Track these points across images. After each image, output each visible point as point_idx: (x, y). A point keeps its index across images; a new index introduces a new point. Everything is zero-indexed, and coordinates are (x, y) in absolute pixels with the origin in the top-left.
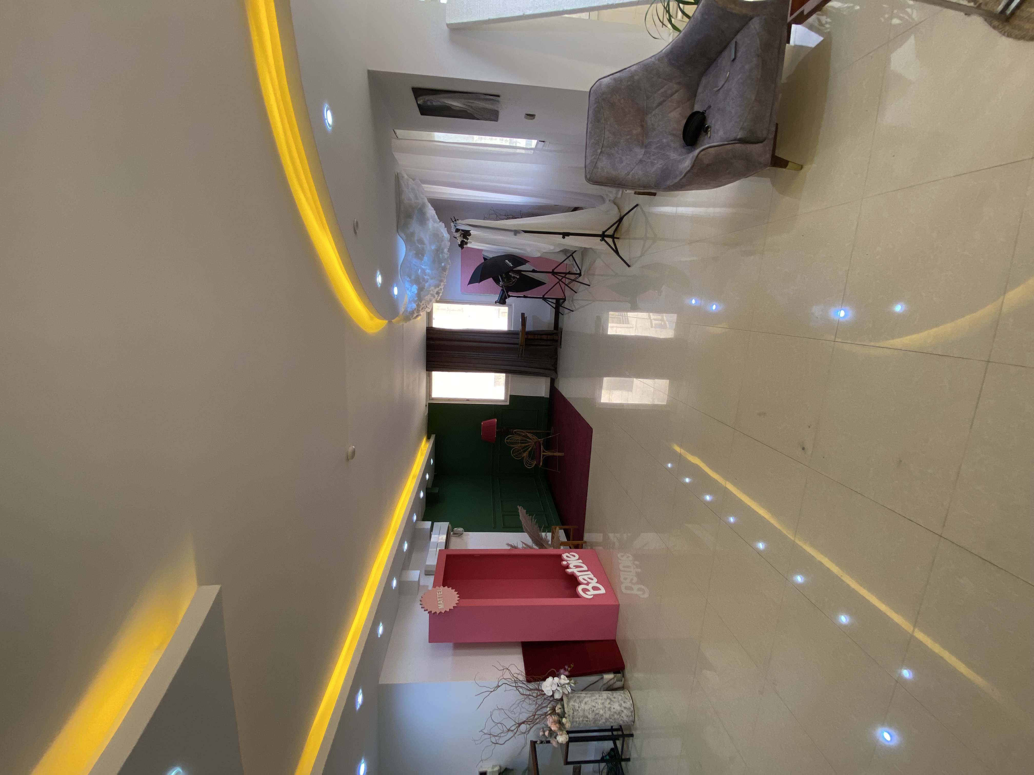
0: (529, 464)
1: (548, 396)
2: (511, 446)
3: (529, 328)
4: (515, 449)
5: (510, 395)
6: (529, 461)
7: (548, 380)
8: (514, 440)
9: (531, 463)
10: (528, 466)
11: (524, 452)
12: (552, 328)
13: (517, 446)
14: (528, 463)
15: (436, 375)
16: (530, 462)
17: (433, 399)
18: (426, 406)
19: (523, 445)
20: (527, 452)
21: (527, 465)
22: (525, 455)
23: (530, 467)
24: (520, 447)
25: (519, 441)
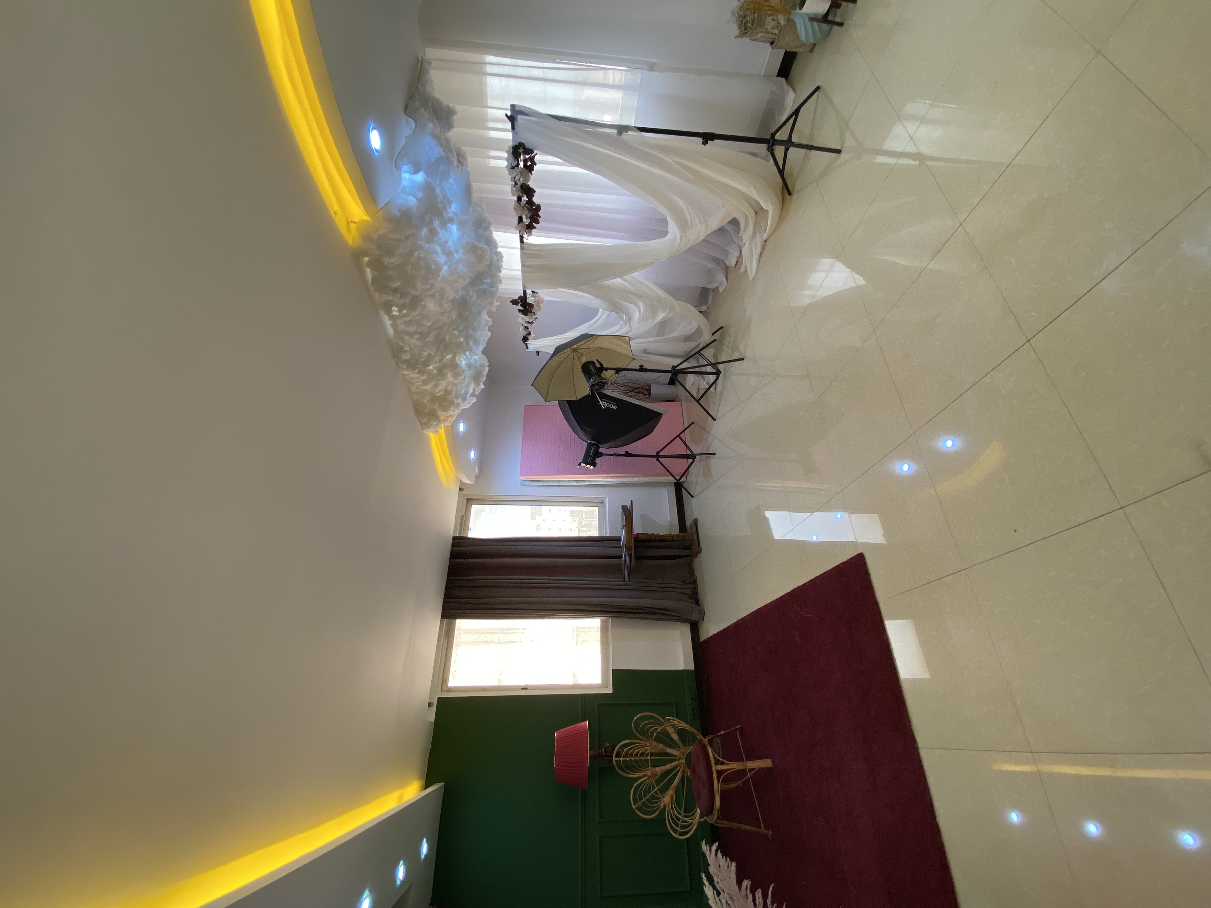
0: (682, 827)
1: (691, 666)
2: (629, 776)
3: (638, 529)
4: (641, 783)
5: (613, 670)
6: (679, 819)
7: (686, 630)
8: (636, 755)
9: (686, 822)
10: (682, 834)
11: (663, 791)
12: (676, 531)
13: (643, 773)
14: (677, 825)
15: (462, 625)
16: (684, 821)
17: (450, 690)
18: (430, 705)
19: (659, 770)
20: (671, 792)
21: (675, 831)
22: (667, 799)
23: (687, 832)
24: (653, 775)
25: (649, 758)
